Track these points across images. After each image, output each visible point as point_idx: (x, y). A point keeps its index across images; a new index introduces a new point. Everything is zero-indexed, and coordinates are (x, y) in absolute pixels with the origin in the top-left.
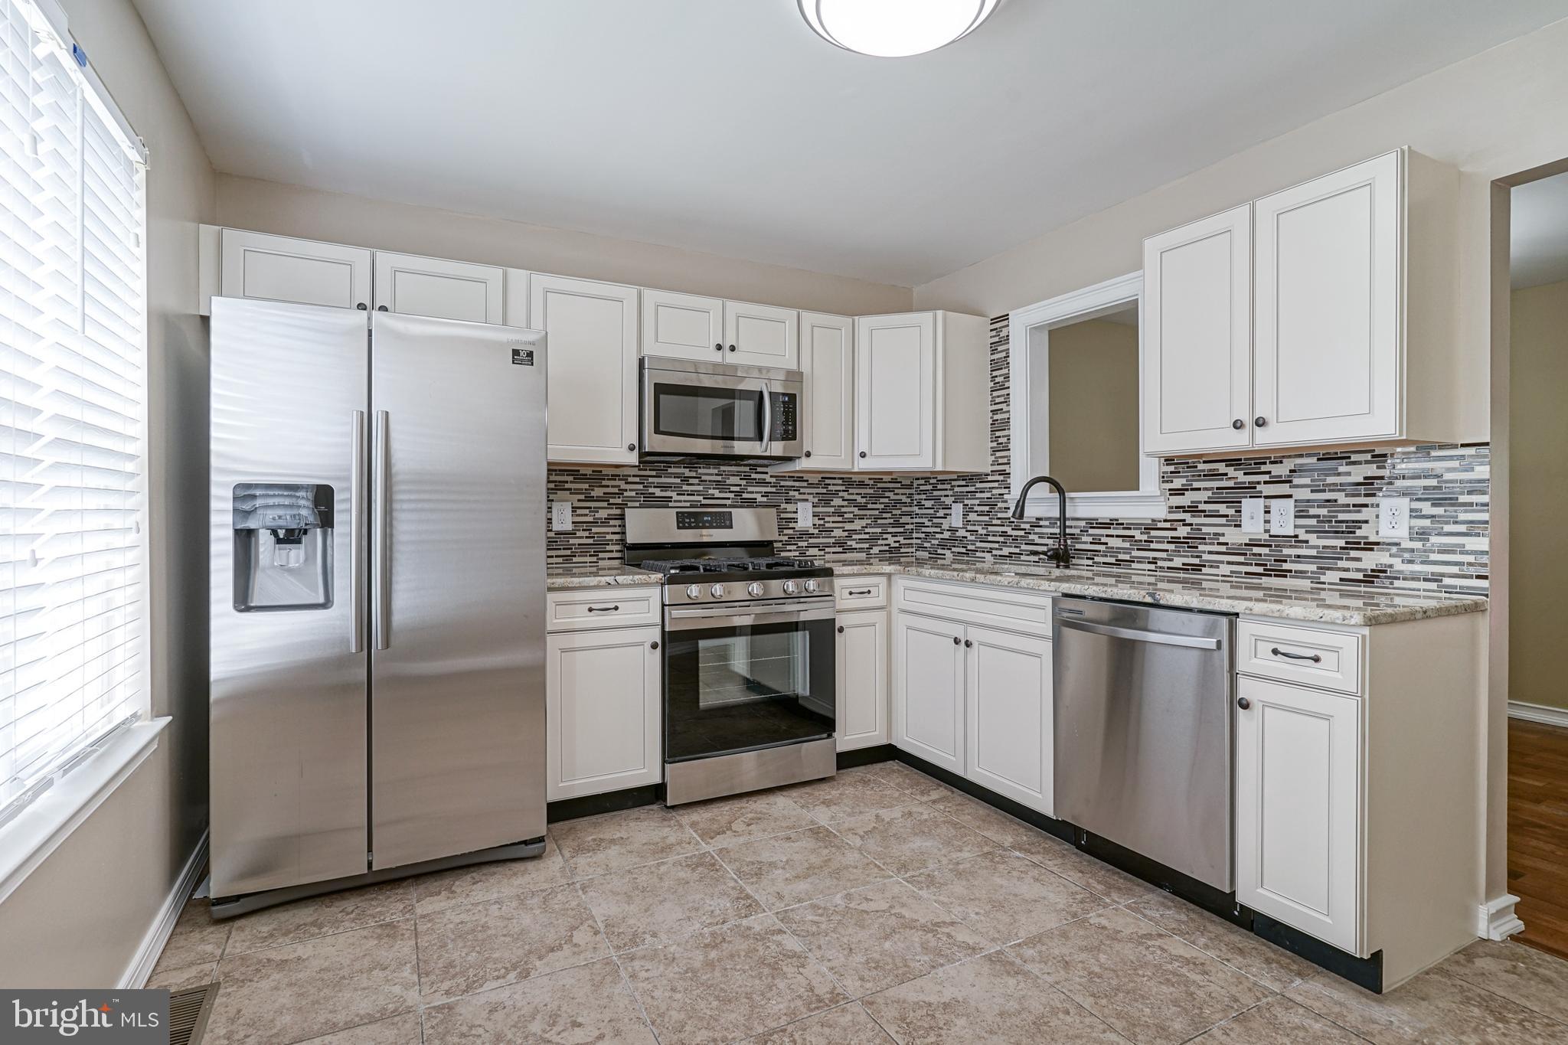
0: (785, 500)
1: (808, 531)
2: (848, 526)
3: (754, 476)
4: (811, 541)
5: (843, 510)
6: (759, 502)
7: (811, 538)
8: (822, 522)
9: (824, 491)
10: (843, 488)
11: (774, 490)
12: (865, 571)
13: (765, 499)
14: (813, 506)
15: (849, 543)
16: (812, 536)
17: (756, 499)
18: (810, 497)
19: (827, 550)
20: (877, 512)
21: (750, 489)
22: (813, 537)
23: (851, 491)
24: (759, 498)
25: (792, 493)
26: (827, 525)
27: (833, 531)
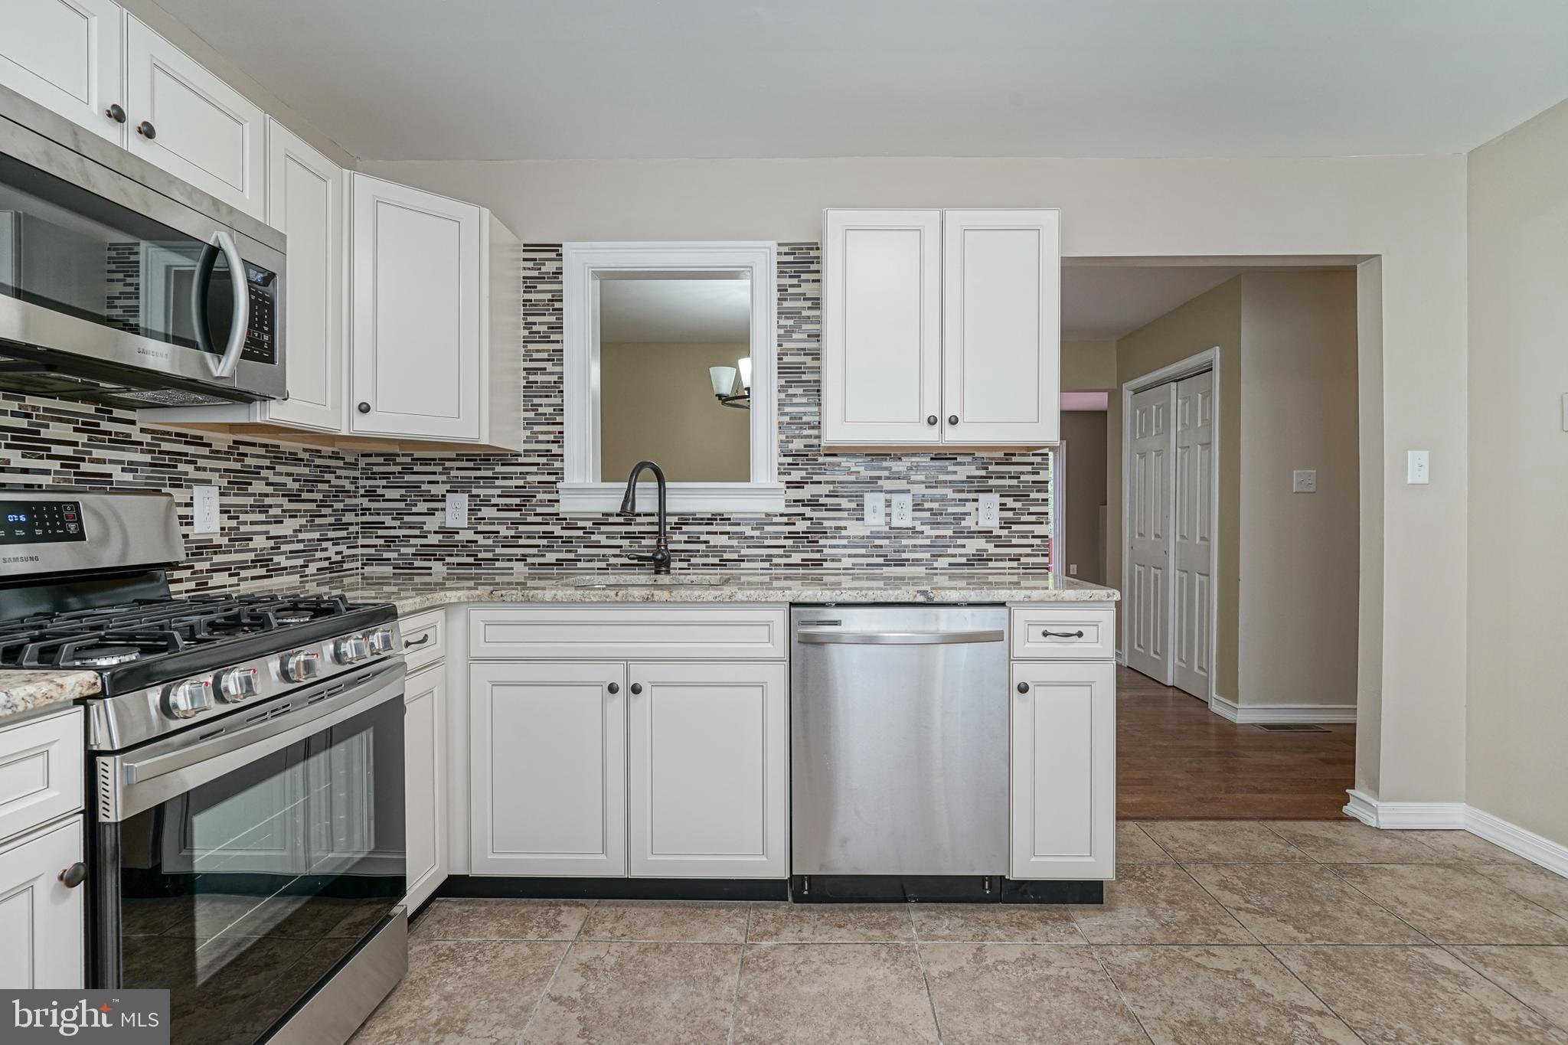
0: (170, 479)
1: (211, 540)
2: (275, 530)
3: (105, 425)
4: (217, 559)
5: (268, 501)
6: (118, 482)
7: (215, 553)
8: (234, 523)
9: (238, 466)
10: (266, 462)
11: (147, 458)
12: (427, 604)
13: (129, 477)
14: (221, 494)
15: (276, 559)
16: (217, 549)
17: (110, 475)
18: (214, 477)
19: (243, 574)
20: (313, 506)
21: (97, 453)
22: (220, 552)
23: (279, 468)
24: (118, 475)
25: (182, 467)
26: (243, 529)
27: (251, 539)
